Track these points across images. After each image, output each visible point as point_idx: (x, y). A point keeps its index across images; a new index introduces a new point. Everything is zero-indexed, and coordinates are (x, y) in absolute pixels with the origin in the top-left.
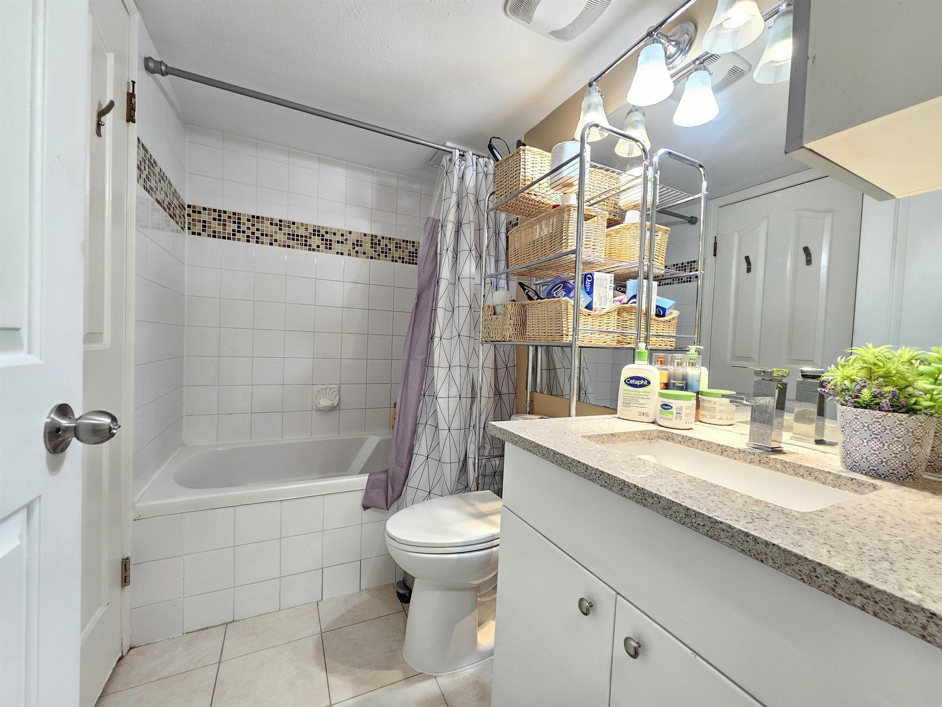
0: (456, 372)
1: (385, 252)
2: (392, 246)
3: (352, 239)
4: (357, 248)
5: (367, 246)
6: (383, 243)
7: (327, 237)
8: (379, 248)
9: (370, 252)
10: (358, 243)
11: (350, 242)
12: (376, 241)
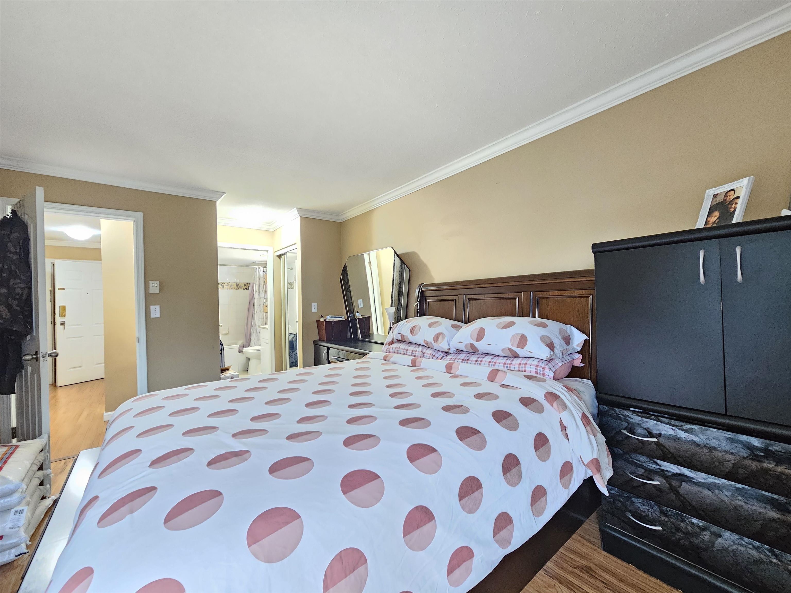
0: (260, 320)
1: (241, 287)
2: (243, 285)
3: (230, 284)
4: (232, 287)
5: (235, 286)
6: (240, 285)
7: (222, 285)
8: (239, 286)
9: (236, 287)
10: (232, 285)
11: (230, 286)
12: (238, 284)
